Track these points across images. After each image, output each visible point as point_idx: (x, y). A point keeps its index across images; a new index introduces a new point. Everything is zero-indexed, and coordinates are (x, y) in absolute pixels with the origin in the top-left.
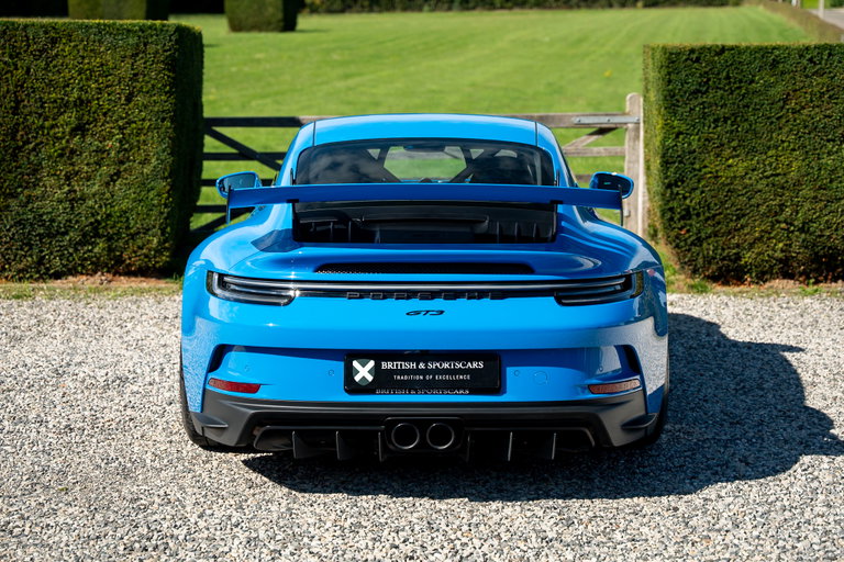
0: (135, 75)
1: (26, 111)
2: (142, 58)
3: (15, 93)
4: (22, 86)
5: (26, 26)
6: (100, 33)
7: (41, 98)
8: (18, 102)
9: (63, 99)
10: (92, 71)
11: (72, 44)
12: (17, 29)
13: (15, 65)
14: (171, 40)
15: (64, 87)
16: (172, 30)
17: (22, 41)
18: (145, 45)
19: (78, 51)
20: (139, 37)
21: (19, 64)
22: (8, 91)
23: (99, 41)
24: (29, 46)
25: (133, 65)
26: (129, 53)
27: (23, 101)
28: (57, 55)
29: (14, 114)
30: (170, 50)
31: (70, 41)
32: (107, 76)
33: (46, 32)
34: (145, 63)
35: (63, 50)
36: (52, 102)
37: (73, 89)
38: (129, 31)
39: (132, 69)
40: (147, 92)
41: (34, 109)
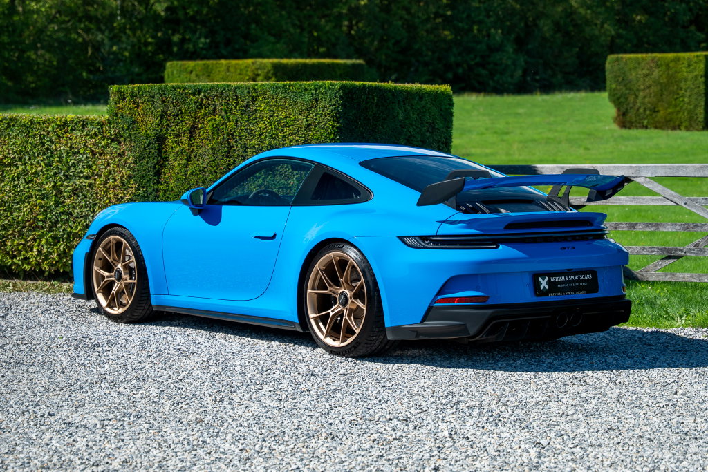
0: (309, 125)
1: (235, 155)
2: (314, 111)
3: (228, 140)
4: (232, 135)
5: (236, 88)
6: (286, 91)
7: (245, 144)
8: (230, 147)
9: (259, 145)
10: (279, 122)
11: (266, 101)
12: (229, 90)
13: (228, 118)
14: (335, 97)
15: (260, 135)
16: (337, 87)
17: (233, 99)
18: (317, 100)
19: (270, 106)
20: (312, 94)
21: (231, 117)
22: (223, 139)
23: (285, 98)
24: (237, 103)
25: (307, 117)
26: (305, 107)
27: (233, 147)
28: (256, 110)
29: (227, 157)
30: (335, 105)
31: (265, 98)
32: (289, 126)
33: (249, 93)
34: (316, 116)
35: (260, 106)
36: (251, 148)
37: (266, 137)
38: (306, 89)
39: (307, 121)
40: (317, 139)
41: (239, 153)
